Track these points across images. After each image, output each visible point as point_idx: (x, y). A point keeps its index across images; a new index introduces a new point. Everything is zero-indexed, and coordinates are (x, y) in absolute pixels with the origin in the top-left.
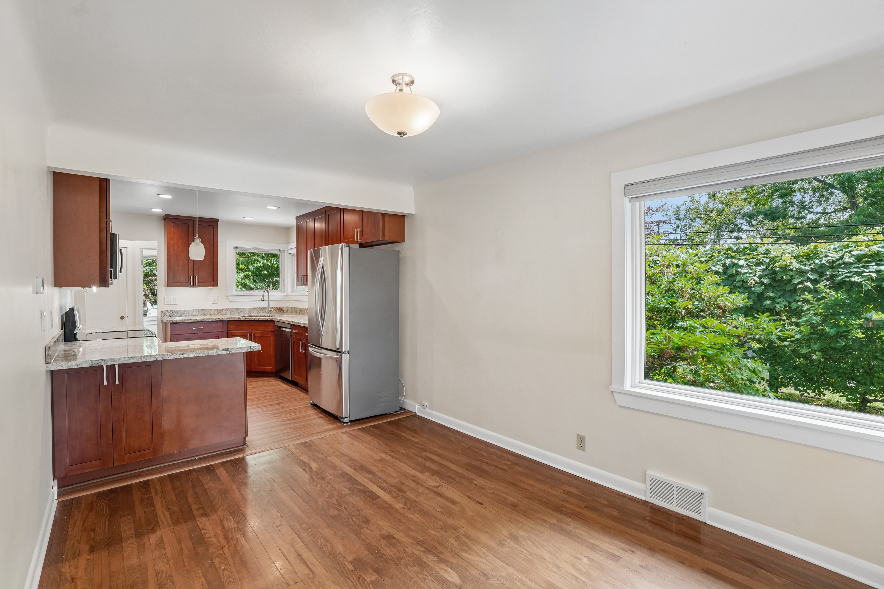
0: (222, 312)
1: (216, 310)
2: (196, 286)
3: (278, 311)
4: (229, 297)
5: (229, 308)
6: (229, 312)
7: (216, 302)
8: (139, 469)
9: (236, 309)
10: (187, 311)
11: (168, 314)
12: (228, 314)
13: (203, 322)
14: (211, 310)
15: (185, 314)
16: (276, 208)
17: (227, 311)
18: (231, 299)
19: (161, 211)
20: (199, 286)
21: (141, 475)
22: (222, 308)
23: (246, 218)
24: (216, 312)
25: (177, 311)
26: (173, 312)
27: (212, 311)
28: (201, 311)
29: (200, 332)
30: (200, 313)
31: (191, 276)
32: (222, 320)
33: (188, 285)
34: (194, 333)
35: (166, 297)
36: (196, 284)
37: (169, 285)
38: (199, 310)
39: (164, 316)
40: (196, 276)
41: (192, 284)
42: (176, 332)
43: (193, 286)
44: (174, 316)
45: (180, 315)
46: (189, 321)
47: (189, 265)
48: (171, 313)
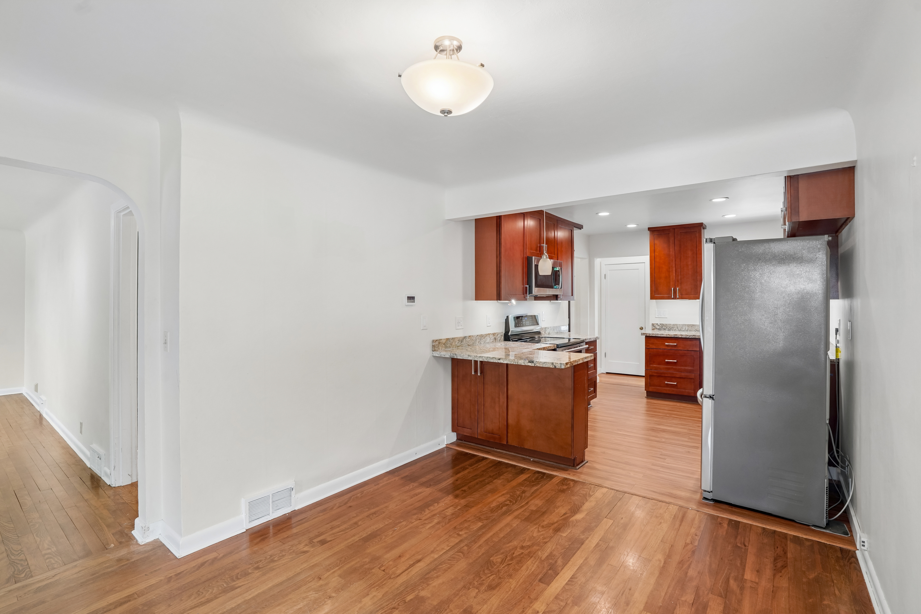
2: (678, 299)
8: (496, 448)
10: (677, 325)
11: (658, 327)
13: (676, 338)
15: (675, 329)
16: (724, 199)
19: (635, 226)
20: (681, 298)
21: (490, 452)
23: (726, 216)
25: (666, 325)
26: (662, 325)
28: (691, 326)
29: (674, 348)
30: (690, 328)
31: (673, 288)
32: (697, 338)
33: (669, 298)
34: (667, 348)
35: (656, 309)
36: (678, 297)
37: (652, 298)
38: (688, 325)
39: (654, 329)
40: (678, 288)
41: (673, 297)
42: (651, 345)
43: (675, 298)
44: (664, 330)
45: (669, 329)
46: (661, 336)
47: (671, 277)
48: (661, 326)
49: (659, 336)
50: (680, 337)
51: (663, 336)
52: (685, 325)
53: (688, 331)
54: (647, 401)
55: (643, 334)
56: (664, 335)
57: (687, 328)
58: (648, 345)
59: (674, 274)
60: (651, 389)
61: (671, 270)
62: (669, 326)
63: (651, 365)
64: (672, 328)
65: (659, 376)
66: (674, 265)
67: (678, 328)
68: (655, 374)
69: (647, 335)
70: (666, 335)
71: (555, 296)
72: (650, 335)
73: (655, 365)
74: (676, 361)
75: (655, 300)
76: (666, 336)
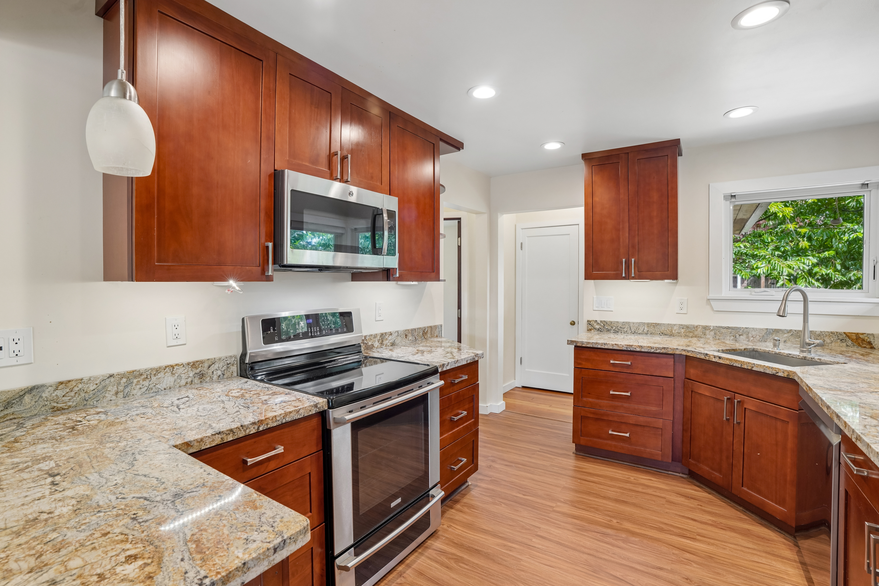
0: (696, 333)
1: (682, 326)
2: (633, 278)
3: (850, 343)
4: (712, 303)
5: (713, 323)
6: (712, 333)
7: (684, 311)
9: (728, 328)
10: (629, 323)
11: (597, 327)
12: (708, 336)
13: (631, 351)
14: (672, 326)
15: (625, 330)
17: (707, 332)
18: (717, 305)
20: (640, 276)
22: (696, 324)
24: (683, 331)
25: (611, 322)
26: (605, 323)
27: (675, 328)
28: (654, 327)
29: (625, 370)
30: (652, 329)
31: (624, 260)
32: (671, 352)
33: (618, 277)
34: (613, 370)
35: (595, 297)
36: (633, 275)
37: (588, 277)
38: (649, 325)
39: (590, 330)
40: (633, 260)
41: (624, 275)
42: (584, 363)
43: (627, 278)
44: (607, 331)
45: (616, 330)
46: (603, 347)
47: (621, 240)
48: (602, 325)
49: (599, 346)
50: (638, 349)
51: (606, 347)
52: (644, 324)
53: (648, 335)
54: (576, 467)
55: (570, 342)
56: (609, 346)
57: (646, 328)
58: (579, 361)
59: (627, 235)
60: (583, 441)
61: (621, 226)
62: (615, 325)
63: (585, 399)
64: (621, 329)
65: (597, 420)
66: (626, 219)
67: (632, 328)
68: (592, 416)
69: (578, 345)
70: (613, 345)
71: (386, 272)
72: (583, 345)
73: (590, 400)
74: (628, 394)
75: (593, 281)
76: (611, 348)
